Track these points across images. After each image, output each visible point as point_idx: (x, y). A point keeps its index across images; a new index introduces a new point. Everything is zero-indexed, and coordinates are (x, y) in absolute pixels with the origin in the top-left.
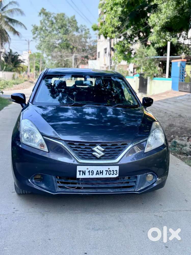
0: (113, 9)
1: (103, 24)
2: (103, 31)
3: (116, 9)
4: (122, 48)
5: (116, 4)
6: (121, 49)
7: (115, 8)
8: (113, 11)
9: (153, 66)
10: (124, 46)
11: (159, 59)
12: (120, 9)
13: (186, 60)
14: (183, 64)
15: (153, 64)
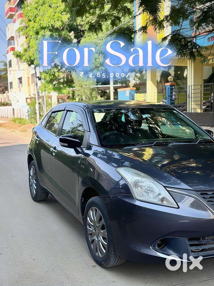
0: (40, 33)
1: (28, 50)
2: (27, 57)
3: (43, 34)
4: (52, 76)
5: (43, 28)
6: (50, 78)
7: (42, 32)
8: (39, 36)
9: (94, 96)
10: (54, 75)
11: (99, 88)
12: (48, 33)
13: (135, 88)
14: (132, 93)
15: (94, 94)
